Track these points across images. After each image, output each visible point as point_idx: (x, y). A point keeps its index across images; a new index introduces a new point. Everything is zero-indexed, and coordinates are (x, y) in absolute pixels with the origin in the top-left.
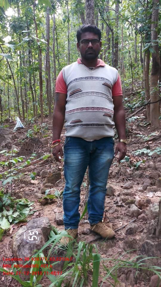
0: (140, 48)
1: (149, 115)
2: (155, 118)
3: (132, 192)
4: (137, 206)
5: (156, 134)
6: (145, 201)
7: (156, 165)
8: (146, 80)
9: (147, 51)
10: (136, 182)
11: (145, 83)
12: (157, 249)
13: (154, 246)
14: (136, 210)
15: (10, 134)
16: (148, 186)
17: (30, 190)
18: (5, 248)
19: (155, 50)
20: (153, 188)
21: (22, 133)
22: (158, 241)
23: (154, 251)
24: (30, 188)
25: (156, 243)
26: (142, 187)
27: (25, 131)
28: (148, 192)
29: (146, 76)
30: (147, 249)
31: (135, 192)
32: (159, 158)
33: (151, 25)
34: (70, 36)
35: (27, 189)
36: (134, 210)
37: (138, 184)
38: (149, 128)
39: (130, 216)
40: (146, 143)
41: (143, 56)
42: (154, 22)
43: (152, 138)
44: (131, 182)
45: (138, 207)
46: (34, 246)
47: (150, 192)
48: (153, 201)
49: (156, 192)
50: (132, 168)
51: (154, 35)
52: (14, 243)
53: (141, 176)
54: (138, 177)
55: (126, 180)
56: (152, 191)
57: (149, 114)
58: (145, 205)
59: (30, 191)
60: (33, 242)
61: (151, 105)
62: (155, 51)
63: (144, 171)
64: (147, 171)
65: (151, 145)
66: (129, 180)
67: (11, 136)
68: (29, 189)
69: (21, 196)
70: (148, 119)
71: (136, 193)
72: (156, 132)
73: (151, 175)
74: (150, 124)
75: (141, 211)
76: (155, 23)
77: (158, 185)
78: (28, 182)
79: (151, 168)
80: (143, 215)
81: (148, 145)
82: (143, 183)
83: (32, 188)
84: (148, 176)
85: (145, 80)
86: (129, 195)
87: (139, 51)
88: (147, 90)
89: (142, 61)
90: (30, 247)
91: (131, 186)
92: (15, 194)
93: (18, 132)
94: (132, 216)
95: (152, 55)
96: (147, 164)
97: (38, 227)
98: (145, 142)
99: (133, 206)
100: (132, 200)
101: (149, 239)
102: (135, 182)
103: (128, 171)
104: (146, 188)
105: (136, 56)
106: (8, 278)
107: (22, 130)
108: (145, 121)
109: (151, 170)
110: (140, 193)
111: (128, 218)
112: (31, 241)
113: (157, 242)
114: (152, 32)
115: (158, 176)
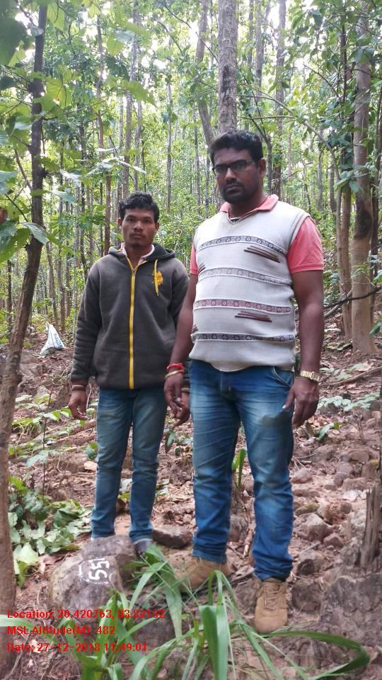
0: (329, 178)
1: (349, 327)
2: (362, 333)
3: (310, 488)
4: (322, 518)
5: (365, 367)
6: (339, 508)
7: (364, 434)
8: (344, 249)
9: (346, 189)
10: (321, 469)
11: (341, 256)
12: (362, 593)
13: (356, 585)
14: (319, 526)
15: (33, 361)
16: (345, 477)
17: (84, 484)
18: (32, 601)
19: (361, 186)
20: (355, 482)
21: (60, 359)
22: (364, 574)
23: (357, 597)
24: (83, 479)
25: (361, 580)
26: (332, 480)
27: (66, 357)
28: (347, 490)
29: (343, 240)
30: (341, 595)
31: (318, 489)
32: (370, 420)
33: (352, 134)
34: (172, 149)
35: (76, 480)
36: (315, 524)
37: (325, 473)
38: (350, 356)
39: (306, 539)
40: (342, 387)
41: (336, 196)
42: (358, 129)
43: (356, 377)
44: (310, 469)
45: (325, 519)
46: (101, 591)
47: (351, 489)
48: (357, 508)
49: (362, 491)
50: (311, 440)
51: (360, 155)
52: (55, 589)
53: (330, 457)
54: (325, 457)
55: (298, 464)
56: (354, 488)
57: (347, 324)
58: (340, 515)
59: (84, 486)
60: (99, 583)
61: (354, 304)
62: (361, 188)
63: (338, 447)
64: (345, 446)
65: (353, 392)
66: (305, 464)
67: (34, 366)
68: (82, 482)
69: (63, 495)
70: (346, 335)
71: (320, 493)
72: (366, 364)
73: (353, 456)
74: (350, 347)
75: (329, 526)
76: (361, 130)
77: (368, 476)
78: (77, 466)
79: (353, 439)
80: (333, 535)
81: (346, 392)
82: (336, 471)
83: (86, 480)
84: (346, 456)
85: (340, 249)
86: (305, 496)
87: (327, 184)
88: (344, 271)
89: (334, 206)
90: (93, 592)
91: (309, 476)
92: (51, 491)
93: (51, 358)
94: (310, 538)
95: (356, 196)
96: (344, 432)
97: (108, 553)
98: (339, 386)
99: (313, 517)
100: (311, 505)
101: (346, 574)
102: (317, 468)
103: (302, 445)
104: (342, 482)
105: (321, 194)
106: (41, 663)
107: (58, 354)
108: (339, 340)
109: (352, 445)
110: (328, 491)
111: (302, 542)
112: (94, 581)
113: (363, 577)
114: (355, 148)
115: (368, 457)
